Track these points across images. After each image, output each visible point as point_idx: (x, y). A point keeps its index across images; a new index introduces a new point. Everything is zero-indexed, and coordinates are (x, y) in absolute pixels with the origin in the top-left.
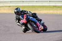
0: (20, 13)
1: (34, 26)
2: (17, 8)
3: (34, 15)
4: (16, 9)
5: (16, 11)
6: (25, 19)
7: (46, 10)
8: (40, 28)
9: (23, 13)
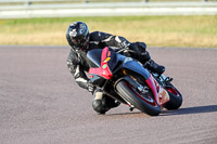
0: (86, 43)
1: (140, 89)
3: (138, 51)
4: (72, 28)
5: (73, 33)
6: (105, 66)
8: (158, 96)
9: (96, 43)
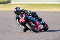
2: (17, 7)
7: (56, 8)
